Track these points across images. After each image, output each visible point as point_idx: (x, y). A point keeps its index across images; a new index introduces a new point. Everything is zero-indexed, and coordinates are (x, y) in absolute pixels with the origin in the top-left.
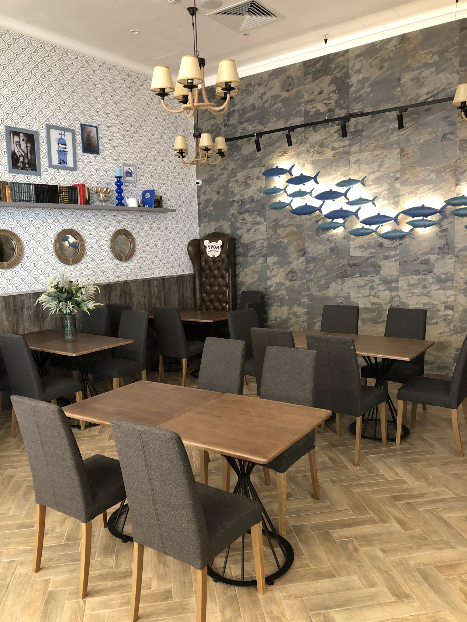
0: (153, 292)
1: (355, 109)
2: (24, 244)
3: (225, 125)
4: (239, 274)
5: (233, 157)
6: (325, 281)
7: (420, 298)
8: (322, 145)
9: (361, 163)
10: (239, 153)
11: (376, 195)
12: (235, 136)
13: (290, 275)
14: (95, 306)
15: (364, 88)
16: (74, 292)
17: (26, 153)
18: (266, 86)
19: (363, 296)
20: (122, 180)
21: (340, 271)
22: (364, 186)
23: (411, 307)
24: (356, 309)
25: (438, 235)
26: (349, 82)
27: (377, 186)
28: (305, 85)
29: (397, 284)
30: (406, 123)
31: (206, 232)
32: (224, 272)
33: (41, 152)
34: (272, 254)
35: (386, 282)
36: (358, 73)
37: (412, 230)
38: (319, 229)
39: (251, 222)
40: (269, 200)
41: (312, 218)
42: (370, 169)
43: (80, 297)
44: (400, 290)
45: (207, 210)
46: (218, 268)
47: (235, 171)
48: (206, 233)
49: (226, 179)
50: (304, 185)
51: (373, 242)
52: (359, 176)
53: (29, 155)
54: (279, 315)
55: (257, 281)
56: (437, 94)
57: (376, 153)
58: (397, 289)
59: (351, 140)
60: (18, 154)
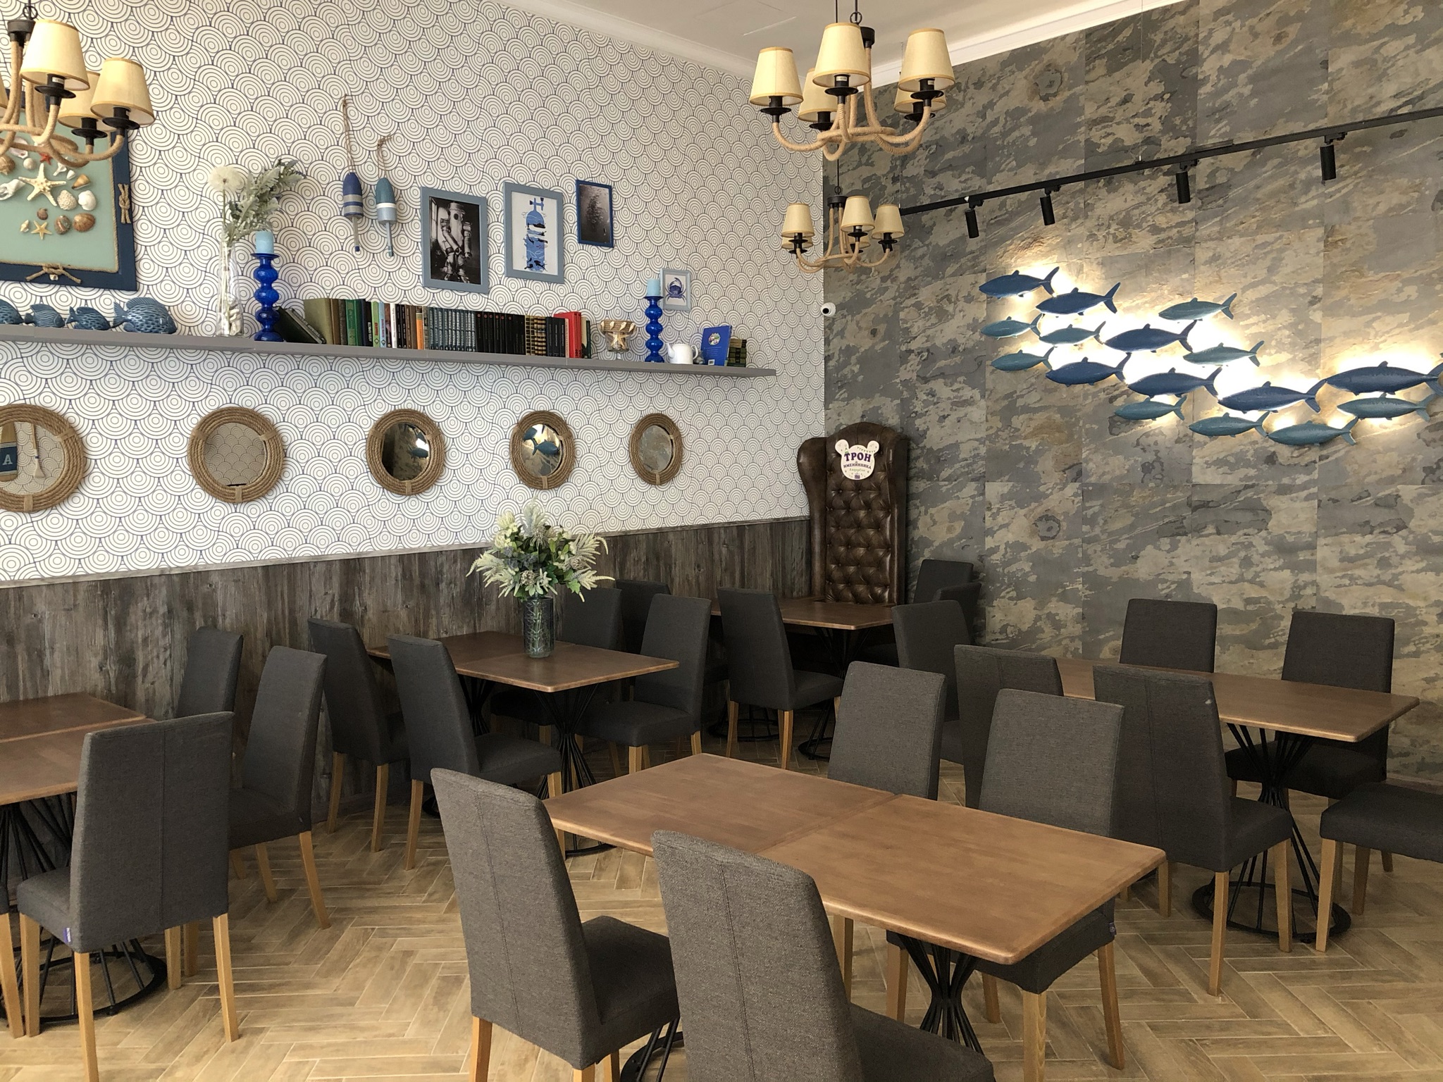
0: (716, 557)
1: (1213, 136)
2: (448, 442)
3: (895, 180)
4: (917, 520)
5: (912, 251)
6: (1128, 541)
7: (1371, 590)
8: (1126, 223)
9: (1224, 263)
10: (927, 243)
11: (1259, 340)
12: (918, 204)
13: (1042, 526)
14: (597, 582)
15: (1234, 85)
16: (553, 550)
17: (460, 245)
18: (994, 88)
19: (1224, 582)
20: (661, 304)
21: (1166, 520)
22: (1231, 317)
23: (1348, 611)
24: (1210, 612)
25: (1423, 436)
26: (1196, 74)
27: (1263, 317)
28: (1087, 83)
29: (1312, 555)
30: (1342, 166)
31: (841, 421)
32: (881, 514)
33: (491, 242)
34: (997, 476)
35: (1284, 549)
36: (1220, 52)
37: (1352, 424)
38: (1116, 418)
39: (949, 398)
40: (995, 349)
41: (1099, 392)
42: (1245, 277)
43: (564, 561)
44: (1319, 570)
45: (846, 371)
46: (868, 506)
47: (916, 282)
48: (841, 424)
49: (892, 302)
50: (1081, 314)
51: (1252, 451)
52: (1218, 294)
53: (467, 250)
54: (1012, 619)
55: (959, 538)
56: (1421, 98)
57: (1260, 239)
58: (1311, 566)
59: (1200, 208)
60: (444, 247)
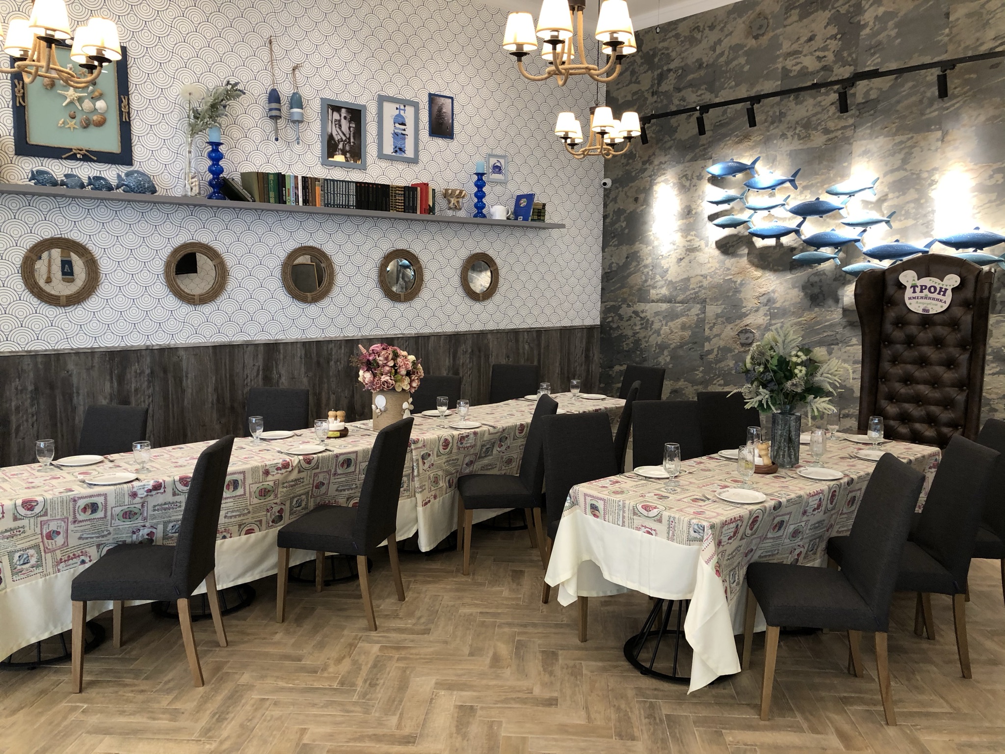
0: (521, 351)
1: (868, 66)
2: (337, 269)
3: (653, 94)
5: (663, 143)
8: (807, 126)
9: (872, 156)
10: (673, 138)
12: (669, 111)
13: (742, 336)
15: (884, 29)
17: (348, 136)
18: (722, 30)
20: (485, 178)
21: (825, 334)
26: (859, 21)
27: (897, 194)
28: (785, 26)
30: (954, 89)
31: (613, 260)
33: (368, 134)
34: (714, 301)
36: (876, 5)
39: (685, 246)
41: (784, 244)
42: (886, 166)
45: (617, 226)
46: (937, 342)
47: (665, 165)
49: (649, 179)
53: (352, 140)
55: (688, 343)
57: (899, 139)
59: (858, 117)
60: (337, 138)
